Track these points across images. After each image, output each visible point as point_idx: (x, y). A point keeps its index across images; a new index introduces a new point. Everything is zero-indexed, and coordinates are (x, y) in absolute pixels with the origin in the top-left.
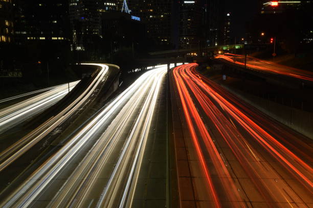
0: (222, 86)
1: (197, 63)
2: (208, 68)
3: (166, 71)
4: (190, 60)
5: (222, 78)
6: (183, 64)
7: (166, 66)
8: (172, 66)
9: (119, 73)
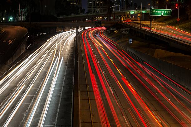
0: (128, 49)
1: (105, 26)
2: (115, 32)
3: (75, 35)
4: (98, 24)
5: (129, 42)
6: (92, 28)
7: (75, 30)
8: (81, 29)
9: (27, 35)
